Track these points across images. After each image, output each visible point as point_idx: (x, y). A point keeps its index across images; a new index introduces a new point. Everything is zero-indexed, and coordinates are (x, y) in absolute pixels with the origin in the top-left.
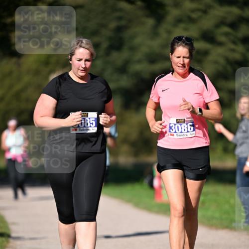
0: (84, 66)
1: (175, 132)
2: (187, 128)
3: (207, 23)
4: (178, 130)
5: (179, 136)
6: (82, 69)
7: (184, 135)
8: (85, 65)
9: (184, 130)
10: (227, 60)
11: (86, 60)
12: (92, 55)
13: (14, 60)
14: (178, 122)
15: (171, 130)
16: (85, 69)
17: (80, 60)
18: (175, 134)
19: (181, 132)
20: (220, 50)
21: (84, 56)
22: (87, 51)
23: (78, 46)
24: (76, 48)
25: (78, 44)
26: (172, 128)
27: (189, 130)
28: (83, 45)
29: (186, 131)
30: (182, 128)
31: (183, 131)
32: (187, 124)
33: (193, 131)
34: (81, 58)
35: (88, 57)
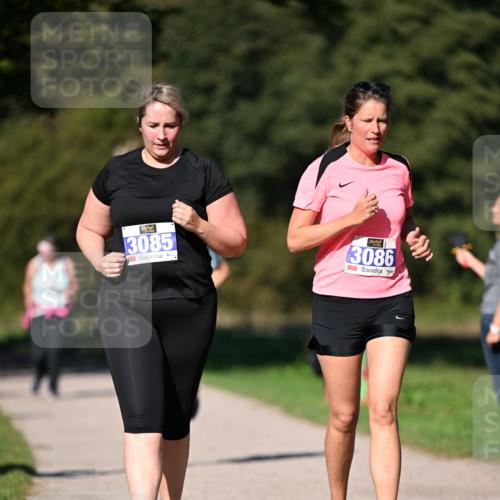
1: (361, 263)
2: (384, 257)
3: (430, 44)
4: (368, 260)
5: (368, 271)
6: (159, 142)
7: (376, 271)
8: (165, 134)
9: (379, 261)
10: (471, 118)
13: (42, 118)
14: (370, 244)
15: (352, 259)
16: (165, 143)
17: (155, 125)
18: (360, 267)
19: (373, 264)
20: (456, 99)
27: (387, 264)
29: (382, 263)
30: (375, 257)
31: (376, 263)
32: (385, 250)
33: (392, 266)
34: (156, 121)
35: (170, 120)
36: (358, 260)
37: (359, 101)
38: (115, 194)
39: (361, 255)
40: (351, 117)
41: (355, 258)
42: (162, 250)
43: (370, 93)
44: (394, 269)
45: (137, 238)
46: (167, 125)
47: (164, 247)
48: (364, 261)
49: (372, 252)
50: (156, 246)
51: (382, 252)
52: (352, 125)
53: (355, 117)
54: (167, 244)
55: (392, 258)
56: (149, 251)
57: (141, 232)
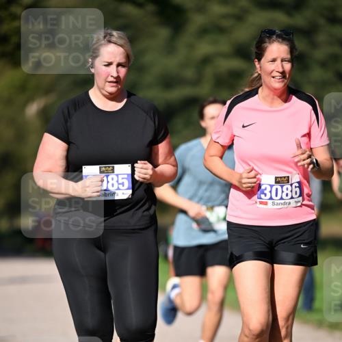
0: (115, 74)
1: (271, 198)
2: (291, 191)
4: (276, 196)
5: (278, 204)
6: (112, 79)
7: (285, 203)
8: (118, 72)
9: (287, 195)
14: (277, 182)
15: (263, 196)
16: (118, 80)
17: (109, 64)
18: (271, 201)
19: (282, 199)
21: (115, 57)
25: (105, 37)
26: (265, 192)
27: (294, 196)
28: (114, 39)
29: (290, 196)
30: (283, 192)
31: (284, 197)
32: (291, 185)
33: (299, 197)
34: (110, 61)
35: (122, 60)
36: (268, 196)
39: (271, 192)
40: (259, 61)
41: (265, 195)
42: (118, 189)
44: (301, 198)
46: (119, 65)
47: (120, 186)
48: (274, 197)
49: (279, 188)
50: (113, 185)
51: (289, 187)
54: (123, 184)
55: (298, 190)
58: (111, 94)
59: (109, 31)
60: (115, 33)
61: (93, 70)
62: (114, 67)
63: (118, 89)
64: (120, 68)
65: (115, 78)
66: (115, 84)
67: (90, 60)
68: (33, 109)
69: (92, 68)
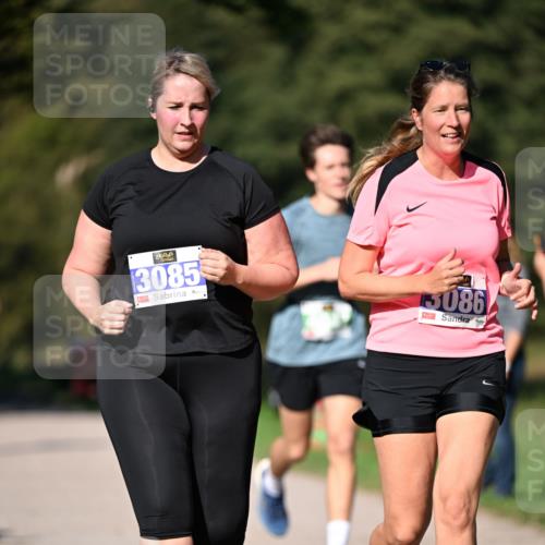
0: (187, 122)
1: (441, 309)
2: (473, 301)
4: (450, 305)
6: (183, 129)
8: (191, 118)
11: (193, 107)
12: (208, 93)
15: (428, 303)
16: (191, 131)
17: (178, 106)
19: (457, 310)
21: (187, 95)
22: (196, 83)
23: (170, 71)
24: (167, 75)
25: (170, 64)
27: (476, 311)
28: (184, 67)
30: (460, 299)
32: (473, 291)
33: (482, 314)
34: (179, 101)
35: (199, 99)
36: (437, 305)
37: (429, 85)
38: (118, 211)
39: (442, 297)
40: (420, 110)
41: (432, 302)
42: (185, 285)
43: (442, 73)
45: (150, 269)
47: (189, 281)
48: (445, 306)
50: (176, 280)
52: (422, 121)
53: (425, 110)
54: (192, 277)
55: (482, 303)
56: (168, 287)
57: (156, 262)
58: (182, 152)
59: (178, 54)
60: (188, 57)
61: (154, 116)
62: (185, 110)
63: (194, 145)
64: (195, 112)
65: (187, 127)
66: (187, 137)
67: (150, 100)
68: (67, 175)
69: (153, 112)
